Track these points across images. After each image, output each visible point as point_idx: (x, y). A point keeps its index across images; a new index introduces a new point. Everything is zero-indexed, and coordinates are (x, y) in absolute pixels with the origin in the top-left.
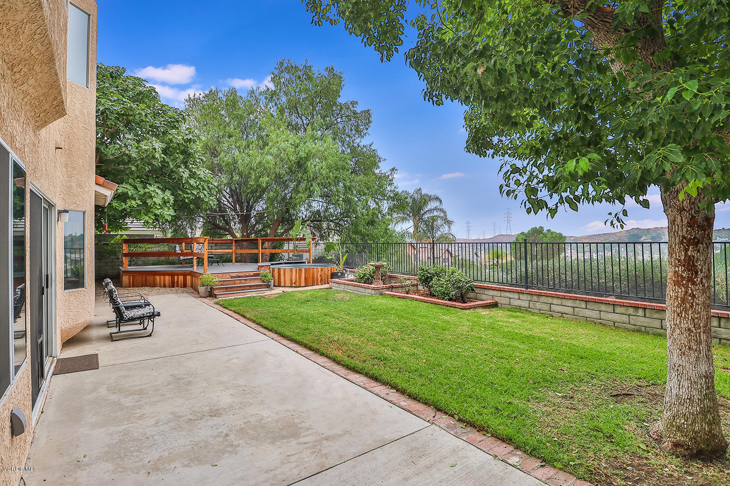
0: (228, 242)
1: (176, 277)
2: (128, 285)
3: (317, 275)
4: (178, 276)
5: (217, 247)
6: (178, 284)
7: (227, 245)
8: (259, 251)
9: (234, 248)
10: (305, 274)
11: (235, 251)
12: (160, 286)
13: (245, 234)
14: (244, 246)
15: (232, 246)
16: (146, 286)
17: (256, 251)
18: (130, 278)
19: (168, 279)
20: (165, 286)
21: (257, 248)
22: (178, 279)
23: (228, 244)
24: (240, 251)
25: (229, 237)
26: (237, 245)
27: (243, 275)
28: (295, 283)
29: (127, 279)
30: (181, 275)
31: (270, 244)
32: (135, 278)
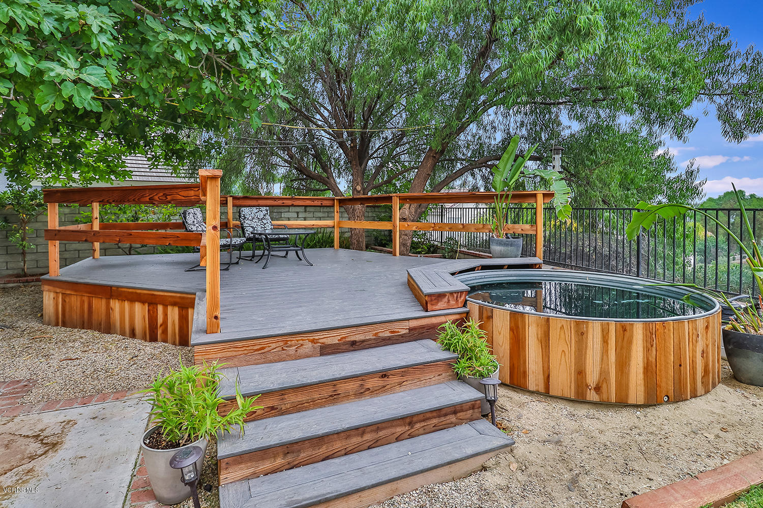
0: (325, 203)
1: (160, 308)
2: (53, 319)
3: (694, 351)
4: (165, 306)
5: (307, 215)
6: (165, 331)
7: (325, 210)
8: (394, 226)
9: (337, 215)
10: (647, 350)
11: (339, 223)
12: (123, 333)
13: (359, 188)
14: (357, 213)
15: (334, 212)
16: (90, 327)
17: (384, 226)
18: (58, 297)
19: (140, 311)
20: (133, 335)
21: (390, 218)
22: (165, 315)
23: (326, 208)
24: (348, 224)
25: (329, 194)
26: (343, 210)
27: (370, 336)
28: (598, 389)
29: (52, 302)
30: (174, 304)
31: (413, 210)
32: (67, 300)
